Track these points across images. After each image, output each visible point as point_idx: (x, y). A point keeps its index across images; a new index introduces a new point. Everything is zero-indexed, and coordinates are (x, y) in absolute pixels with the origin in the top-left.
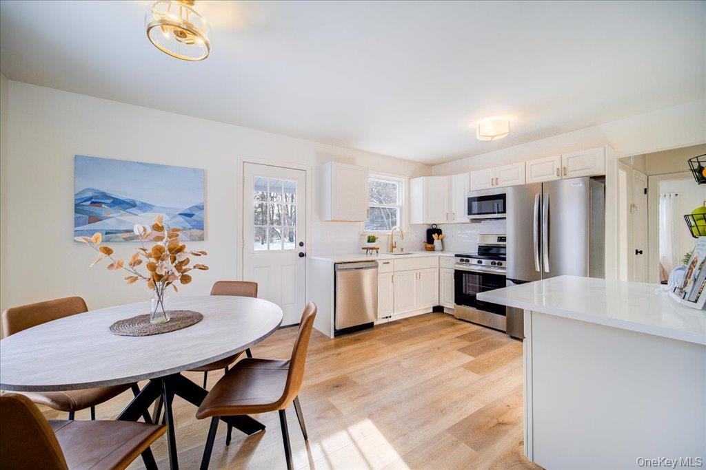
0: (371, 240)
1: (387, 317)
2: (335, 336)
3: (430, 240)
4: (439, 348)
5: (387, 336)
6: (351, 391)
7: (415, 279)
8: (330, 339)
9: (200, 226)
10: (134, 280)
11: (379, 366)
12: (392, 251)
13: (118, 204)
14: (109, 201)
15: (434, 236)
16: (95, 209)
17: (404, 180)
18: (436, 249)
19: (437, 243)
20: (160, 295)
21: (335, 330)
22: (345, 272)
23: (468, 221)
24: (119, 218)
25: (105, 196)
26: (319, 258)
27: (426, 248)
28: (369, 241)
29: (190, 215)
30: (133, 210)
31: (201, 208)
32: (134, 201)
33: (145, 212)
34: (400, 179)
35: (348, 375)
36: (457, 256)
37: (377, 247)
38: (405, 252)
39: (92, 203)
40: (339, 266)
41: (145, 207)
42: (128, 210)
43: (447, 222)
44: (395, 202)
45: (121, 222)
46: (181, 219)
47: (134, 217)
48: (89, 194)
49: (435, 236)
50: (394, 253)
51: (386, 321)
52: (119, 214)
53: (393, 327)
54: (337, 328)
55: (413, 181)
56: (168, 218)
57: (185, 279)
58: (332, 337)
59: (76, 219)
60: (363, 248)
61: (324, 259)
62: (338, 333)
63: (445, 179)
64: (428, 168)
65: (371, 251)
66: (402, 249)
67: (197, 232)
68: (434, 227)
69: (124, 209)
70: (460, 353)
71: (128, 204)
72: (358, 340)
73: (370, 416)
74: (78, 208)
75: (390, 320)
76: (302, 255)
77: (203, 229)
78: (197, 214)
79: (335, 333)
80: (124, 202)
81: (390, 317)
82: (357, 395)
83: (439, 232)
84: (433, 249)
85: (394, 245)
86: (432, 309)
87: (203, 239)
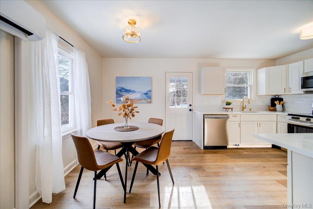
0: (228, 104)
1: (236, 145)
2: (204, 149)
3: (273, 105)
4: (264, 167)
5: (233, 154)
6: (201, 173)
7: (256, 126)
8: (202, 150)
9: (150, 98)
10: (120, 114)
11: (220, 166)
12: (243, 110)
13: (126, 91)
14: (124, 90)
15: (275, 102)
16: (120, 93)
17: (253, 71)
18: (277, 110)
19: (278, 107)
20: (127, 120)
21: (204, 146)
22: (209, 119)
23: (302, 92)
25: (123, 89)
26: (198, 112)
27: (269, 109)
28: (227, 105)
29: (147, 94)
30: (130, 93)
31: (150, 91)
32: (131, 90)
33: (133, 93)
34: (249, 70)
35: (203, 166)
36: (289, 115)
37: (232, 108)
39: (120, 91)
40: (205, 116)
41: (134, 92)
43: (285, 94)
44: (247, 83)
46: (144, 95)
47: (131, 95)
48: (119, 88)
49: (277, 102)
51: (236, 147)
53: (239, 151)
54: (205, 145)
55: (259, 70)
56: (140, 95)
57: (133, 116)
58: (202, 148)
59: (117, 96)
60: (223, 108)
61: (199, 112)
62: (206, 148)
63: (283, 67)
64: (273, 61)
65: (227, 109)
66: (251, 110)
67: (149, 100)
68: (277, 97)
69: (128, 93)
70: (279, 173)
71: (129, 91)
72: (215, 153)
73: (205, 185)
74: (117, 93)
75: (238, 147)
76: (190, 110)
77: (151, 99)
78: (149, 93)
79: (204, 147)
80: (128, 90)
81: (239, 145)
82: (203, 175)
83: (281, 100)
84: (275, 110)
85: (244, 107)
86: (271, 146)
87: (151, 103)
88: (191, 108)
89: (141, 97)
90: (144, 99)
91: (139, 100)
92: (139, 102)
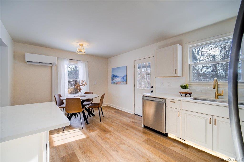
41: (118, 77)
46: (122, 79)
47: (117, 79)
48: (113, 75)
51: (181, 141)
71: (116, 76)
74: (112, 78)
75: (184, 142)
87: (126, 84)
90: (122, 82)
91: (120, 82)
92: (120, 84)
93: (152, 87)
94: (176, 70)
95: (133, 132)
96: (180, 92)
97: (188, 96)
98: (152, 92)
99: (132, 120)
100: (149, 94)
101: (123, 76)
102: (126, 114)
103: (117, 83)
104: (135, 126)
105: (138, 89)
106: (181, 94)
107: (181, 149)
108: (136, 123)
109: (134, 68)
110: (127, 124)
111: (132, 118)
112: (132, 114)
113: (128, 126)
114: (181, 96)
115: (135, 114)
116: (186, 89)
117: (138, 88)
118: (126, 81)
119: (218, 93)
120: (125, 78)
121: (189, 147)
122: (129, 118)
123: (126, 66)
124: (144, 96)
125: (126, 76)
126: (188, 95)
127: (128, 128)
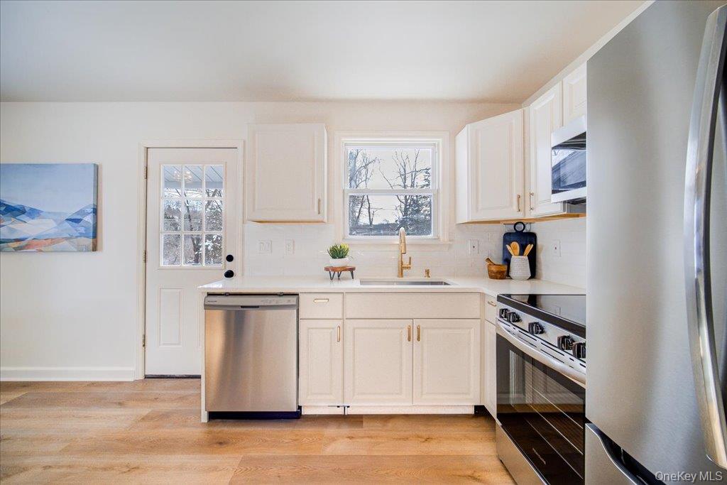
0: (338, 253)
2: (210, 419)
7: (404, 338)
9: (88, 233)
12: (401, 274)
13: (9, 212)
19: (517, 263)
24: (11, 226)
27: (489, 271)
28: (332, 256)
29: (77, 221)
30: (23, 217)
32: (23, 207)
33: (33, 218)
37: (351, 266)
38: (433, 279)
41: (33, 213)
42: (18, 217)
45: (12, 230)
46: (67, 225)
47: (23, 224)
50: (405, 279)
52: (10, 222)
56: (55, 225)
58: (204, 419)
66: (427, 273)
67: (83, 240)
68: (520, 227)
69: (15, 216)
71: (18, 210)
75: (349, 411)
78: (84, 218)
80: (15, 209)
81: (348, 407)
84: (505, 276)
85: (406, 263)
86: (471, 411)
87: (95, 249)
88: (230, 266)
89: (57, 230)
90: (67, 239)
91: (53, 241)
92: (50, 248)
93: (230, 258)
94: (319, 201)
95: (166, 469)
96: (327, 269)
97: (345, 279)
98: (229, 274)
99: (145, 411)
100: (219, 285)
101: (71, 212)
102: (94, 390)
103: (23, 243)
104: (166, 431)
105: (162, 269)
106: (332, 273)
107: (351, 438)
108: (165, 416)
109: (143, 180)
110: (121, 440)
111: (139, 399)
112: (131, 379)
113: (126, 451)
114: (332, 279)
115: (146, 377)
116: (342, 257)
117: (162, 265)
118: (95, 236)
119: (402, 264)
120: (89, 219)
121: (362, 422)
122: (120, 404)
123: (97, 168)
124: (209, 294)
125: (95, 211)
126: (347, 274)
127: (132, 459)
